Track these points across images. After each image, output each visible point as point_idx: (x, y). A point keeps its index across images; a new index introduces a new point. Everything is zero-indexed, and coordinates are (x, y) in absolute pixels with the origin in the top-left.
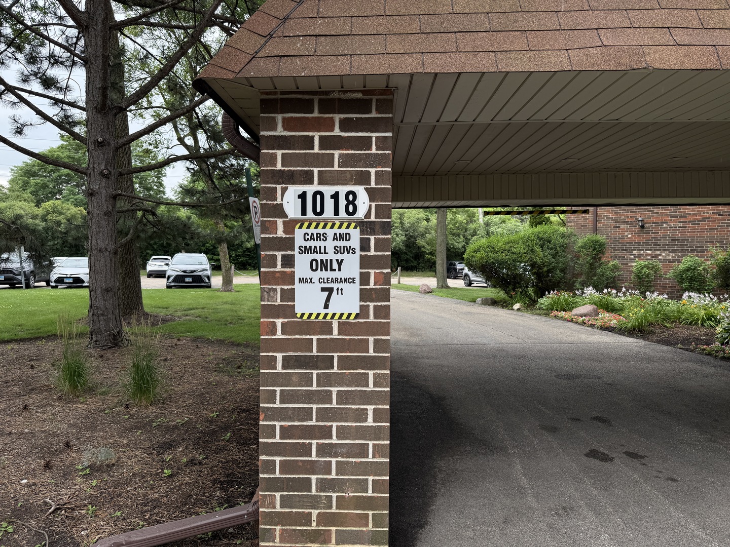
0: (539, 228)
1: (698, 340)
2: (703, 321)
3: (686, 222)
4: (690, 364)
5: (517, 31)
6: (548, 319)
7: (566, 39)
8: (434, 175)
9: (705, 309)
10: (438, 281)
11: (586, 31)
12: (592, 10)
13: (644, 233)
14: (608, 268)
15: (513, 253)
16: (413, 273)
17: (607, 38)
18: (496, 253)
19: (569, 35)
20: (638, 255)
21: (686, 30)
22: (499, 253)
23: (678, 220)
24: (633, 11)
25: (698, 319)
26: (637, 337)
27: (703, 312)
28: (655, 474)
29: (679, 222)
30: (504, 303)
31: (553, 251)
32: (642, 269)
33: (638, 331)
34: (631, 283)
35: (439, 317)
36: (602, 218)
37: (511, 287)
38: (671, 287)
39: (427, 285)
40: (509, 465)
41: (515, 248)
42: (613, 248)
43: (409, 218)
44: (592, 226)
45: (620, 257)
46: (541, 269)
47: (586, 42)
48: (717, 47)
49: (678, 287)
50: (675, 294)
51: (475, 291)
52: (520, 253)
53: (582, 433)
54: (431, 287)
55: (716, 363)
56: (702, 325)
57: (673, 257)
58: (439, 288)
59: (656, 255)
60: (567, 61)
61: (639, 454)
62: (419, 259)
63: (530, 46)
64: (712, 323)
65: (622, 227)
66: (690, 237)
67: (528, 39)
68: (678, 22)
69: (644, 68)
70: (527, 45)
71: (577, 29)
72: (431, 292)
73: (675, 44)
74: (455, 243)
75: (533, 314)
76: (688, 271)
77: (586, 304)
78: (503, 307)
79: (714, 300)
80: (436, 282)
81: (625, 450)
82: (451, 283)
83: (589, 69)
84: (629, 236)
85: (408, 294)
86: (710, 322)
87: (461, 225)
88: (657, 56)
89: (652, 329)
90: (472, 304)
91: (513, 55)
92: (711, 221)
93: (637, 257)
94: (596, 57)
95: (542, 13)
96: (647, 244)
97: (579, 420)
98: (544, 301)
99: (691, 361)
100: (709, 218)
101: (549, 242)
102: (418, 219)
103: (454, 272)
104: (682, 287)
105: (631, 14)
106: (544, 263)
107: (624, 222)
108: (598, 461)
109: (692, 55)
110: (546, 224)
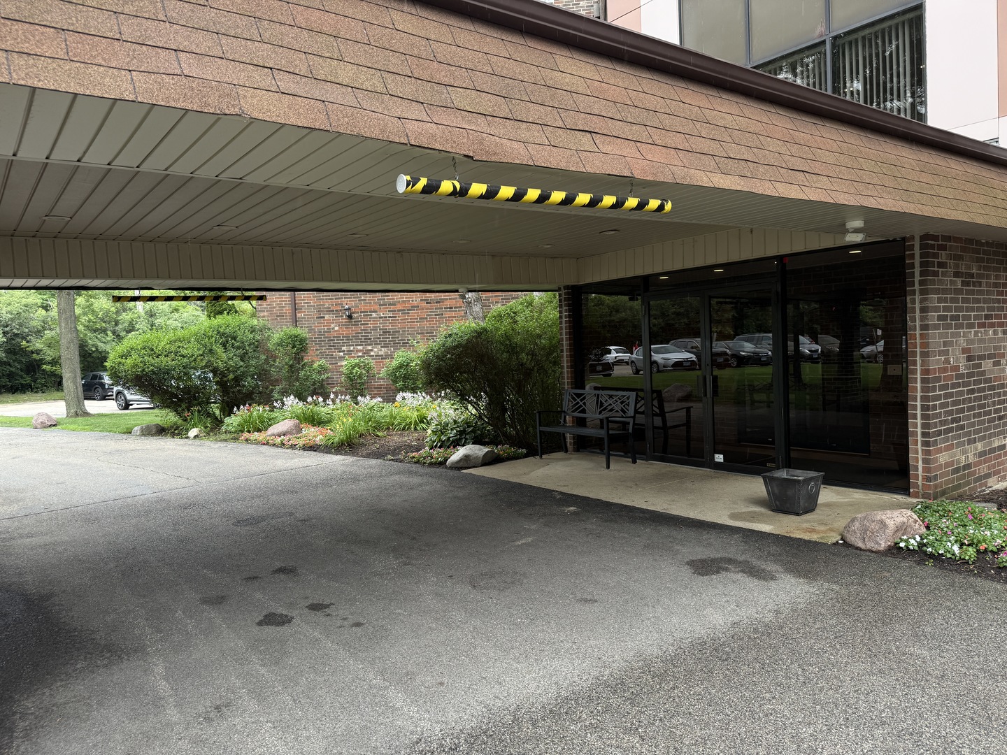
0: (220, 320)
1: (410, 448)
2: (416, 424)
3: (395, 311)
4: (396, 477)
5: (49, 27)
6: (236, 446)
7: (128, 55)
8: (55, 237)
9: (418, 411)
10: (68, 406)
11: (159, 50)
12: (169, 22)
13: (352, 325)
14: (313, 370)
15: (183, 356)
16: (25, 397)
17: (189, 65)
18: (157, 357)
19: (134, 51)
20: (348, 351)
21: (292, 76)
22: (162, 358)
23: (387, 308)
24: (226, 37)
25: (411, 423)
26: (346, 454)
27: (416, 413)
28: (339, 623)
29: (389, 311)
30: (175, 430)
31: (240, 351)
32: (353, 369)
33: (347, 446)
34: (342, 386)
35: (63, 465)
36: (302, 306)
37: (184, 406)
38: (386, 388)
39: (47, 415)
40: (145, 671)
41: (186, 349)
42: (318, 344)
43: (10, 304)
44: (290, 316)
45: (328, 355)
46: (226, 377)
47: (159, 65)
48: (327, 103)
49: (393, 387)
50: (390, 396)
51: (134, 415)
52: (192, 355)
53: (258, 595)
54: (54, 417)
55: (422, 471)
56: (415, 429)
57: (385, 352)
58: (71, 417)
59: (368, 350)
60: (130, 87)
61: (325, 603)
62: (34, 371)
63: (70, 54)
64: (424, 426)
65: (327, 317)
66: (401, 329)
67: (68, 43)
68: (283, 64)
69: (237, 115)
70: (65, 51)
71: (147, 45)
72: (54, 425)
73: (278, 90)
74: (100, 344)
75: (216, 440)
76: (401, 367)
77: (286, 418)
78: (173, 435)
79: (426, 400)
80: (65, 408)
81: (310, 602)
82: (92, 406)
83: (163, 103)
84: (336, 328)
85: (11, 431)
86: (422, 424)
87: (107, 316)
88: (255, 101)
89: (362, 440)
90: (125, 436)
91: (41, 62)
92: (420, 310)
93: (346, 354)
94: (172, 88)
95: (91, 9)
96: (356, 337)
97: (256, 578)
98: (232, 421)
99: (398, 473)
100: (418, 307)
101: (234, 338)
102: (26, 306)
103: (100, 390)
104: (396, 387)
105: (224, 40)
106: (229, 369)
107: (329, 311)
108: (273, 627)
109: (298, 109)
110: (228, 313)
